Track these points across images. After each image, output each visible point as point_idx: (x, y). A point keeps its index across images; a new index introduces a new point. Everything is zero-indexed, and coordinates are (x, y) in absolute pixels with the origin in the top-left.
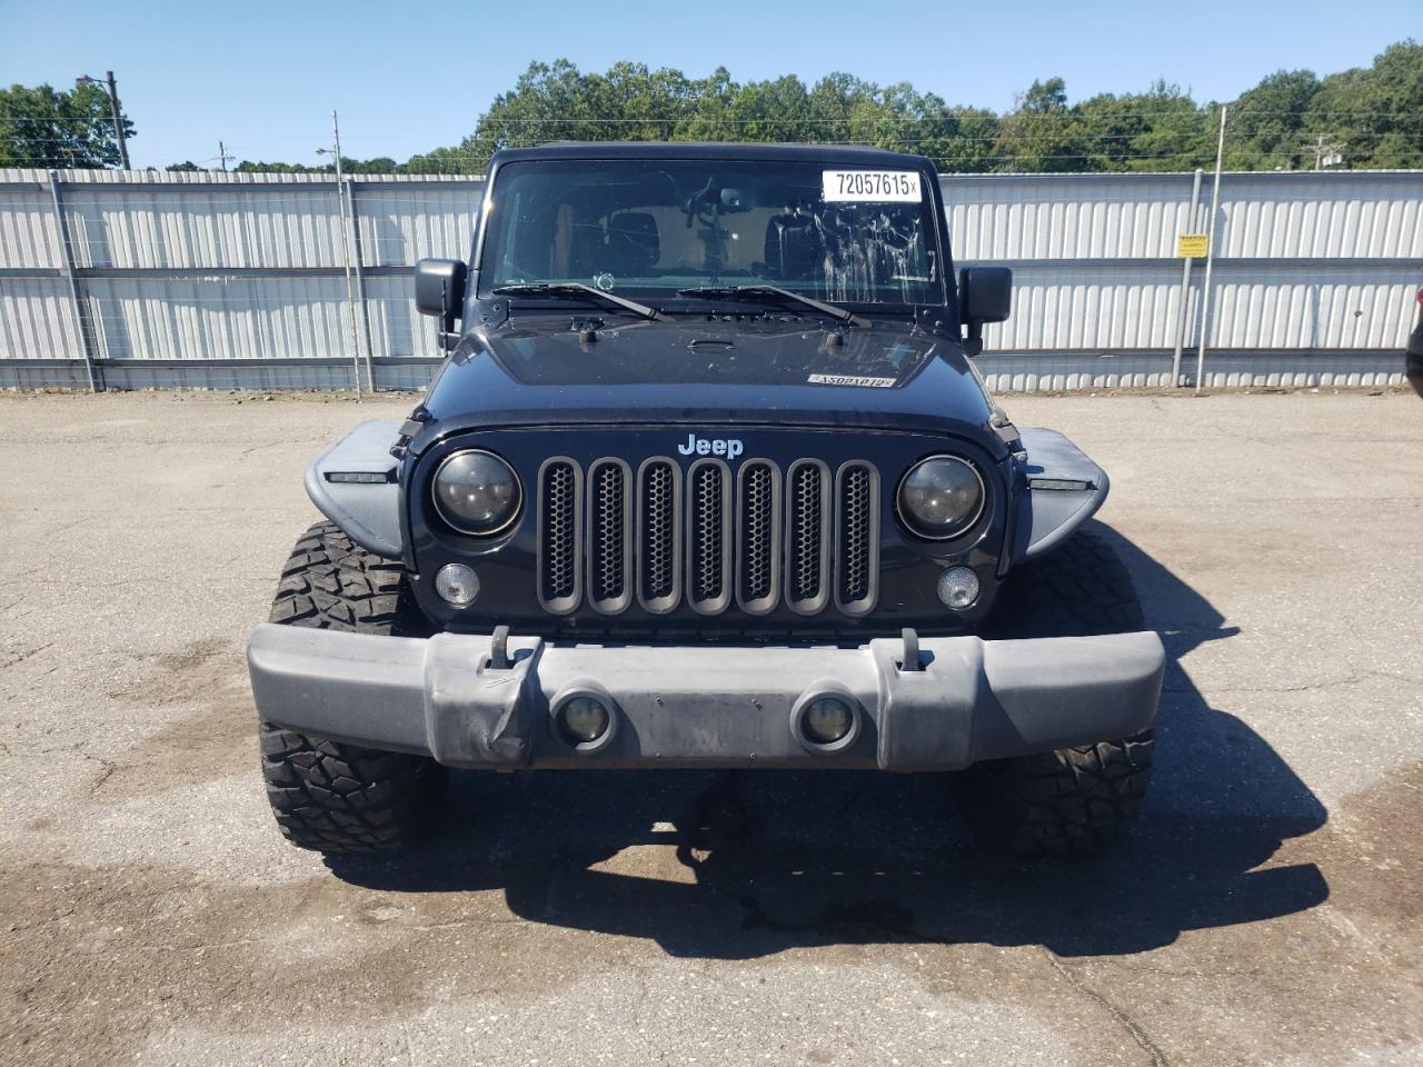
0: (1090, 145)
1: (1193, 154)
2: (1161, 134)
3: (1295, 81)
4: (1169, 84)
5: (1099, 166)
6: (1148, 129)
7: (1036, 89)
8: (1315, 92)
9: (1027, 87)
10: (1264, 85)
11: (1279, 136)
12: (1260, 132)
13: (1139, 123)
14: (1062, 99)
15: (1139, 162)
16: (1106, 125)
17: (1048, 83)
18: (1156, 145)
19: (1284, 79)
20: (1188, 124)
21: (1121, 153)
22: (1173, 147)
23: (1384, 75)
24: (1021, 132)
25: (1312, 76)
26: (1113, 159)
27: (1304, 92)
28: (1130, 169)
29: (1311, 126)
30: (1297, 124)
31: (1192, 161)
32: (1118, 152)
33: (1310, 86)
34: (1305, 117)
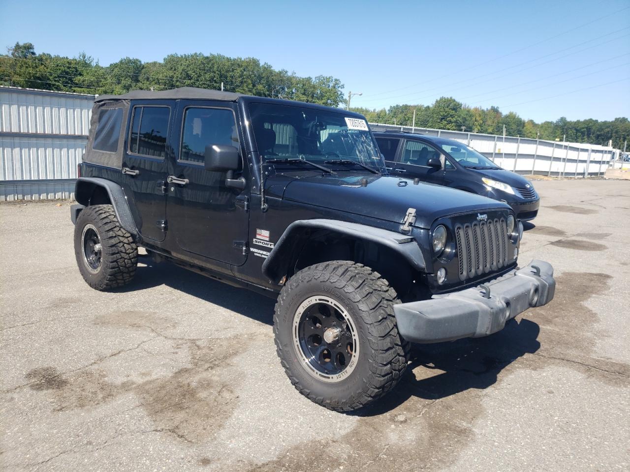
0: (51, 78)
1: (103, 88)
2: (88, 78)
3: (134, 63)
4: (87, 56)
5: (58, 88)
6: (81, 75)
7: (18, 47)
8: (142, 69)
9: (13, 45)
10: (121, 62)
11: (130, 84)
12: (122, 82)
13: (76, 71)
14: (33, 53)
15: (79, 89)
16: (60, 69)
17: (24, 44)
18: (86, 82)
19: (129, 61)
20: (100, 75)
21: (69, 84)
22: (94, 84)
23: (169, 66)
24: (13, 66)
25: (140, 62)
26: (64, 86)
27: (138, 68)
28: (74, 92)
29: (143, 82)
30: (137, 81)
31: (104, 91)
32: (67, 83)
33: (140, 66)
34: (140, 78)
